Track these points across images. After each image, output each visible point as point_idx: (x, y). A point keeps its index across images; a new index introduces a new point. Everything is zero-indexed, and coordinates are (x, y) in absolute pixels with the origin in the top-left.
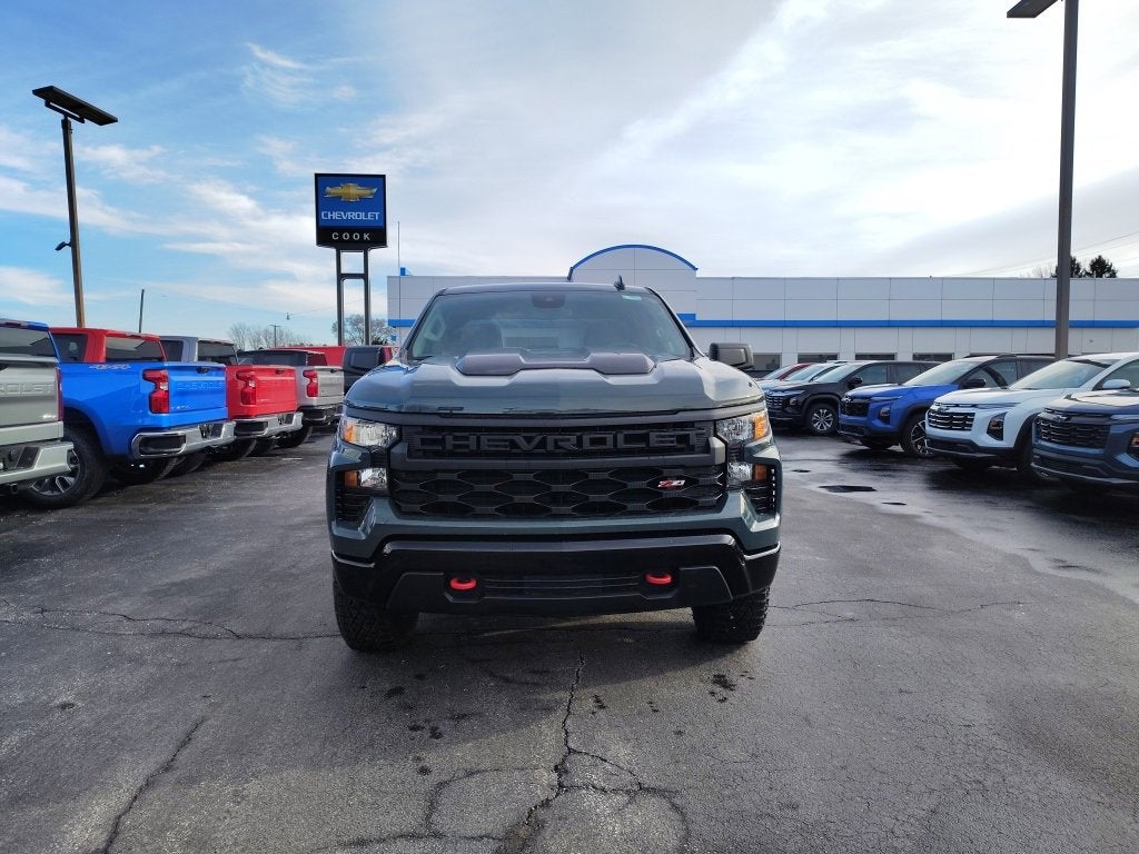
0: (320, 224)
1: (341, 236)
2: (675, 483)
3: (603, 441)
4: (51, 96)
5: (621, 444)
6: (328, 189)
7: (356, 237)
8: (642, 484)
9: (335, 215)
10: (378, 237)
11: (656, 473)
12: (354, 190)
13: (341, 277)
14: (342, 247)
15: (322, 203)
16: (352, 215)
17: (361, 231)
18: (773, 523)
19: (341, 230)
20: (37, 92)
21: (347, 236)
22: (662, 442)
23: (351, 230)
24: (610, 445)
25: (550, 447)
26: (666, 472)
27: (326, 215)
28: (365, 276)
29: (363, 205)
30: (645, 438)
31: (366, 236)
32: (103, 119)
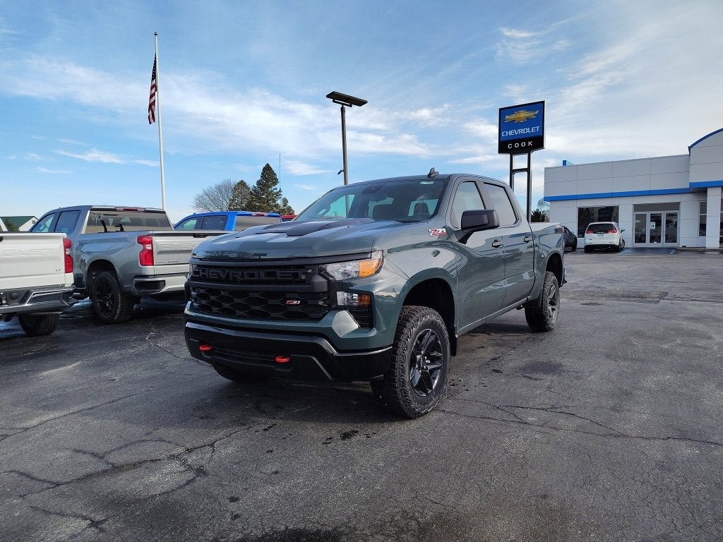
0: (501, 140)
1: (513, 146)
2: (295, 302)
3: (252, 275)
4: (335, 96)
5: (263, 278)
6: (507, 116)
7: (523, 144)
8: (277, 302)
9: (511, 133)
10: (538, 142)
11: (283, 296)
12: (523, 115)
13: (513, 172)
14: (513, 152)
15: (502, 126)
16: (522, 131)
17: (526, 140)
18: (374, 333)
19: (513, 142)
20: (328, 96)
21: (517, 145)
22: (285, 277)
23: (520, 141)
24: (256, 278)
25: (231, 278)
26: (288, 295)
27: (505, 134)
28: (528, 170)
29: (528, 123)
30: (274, 274)
31: (530, 143)
32: (360, 103)
